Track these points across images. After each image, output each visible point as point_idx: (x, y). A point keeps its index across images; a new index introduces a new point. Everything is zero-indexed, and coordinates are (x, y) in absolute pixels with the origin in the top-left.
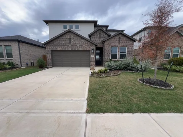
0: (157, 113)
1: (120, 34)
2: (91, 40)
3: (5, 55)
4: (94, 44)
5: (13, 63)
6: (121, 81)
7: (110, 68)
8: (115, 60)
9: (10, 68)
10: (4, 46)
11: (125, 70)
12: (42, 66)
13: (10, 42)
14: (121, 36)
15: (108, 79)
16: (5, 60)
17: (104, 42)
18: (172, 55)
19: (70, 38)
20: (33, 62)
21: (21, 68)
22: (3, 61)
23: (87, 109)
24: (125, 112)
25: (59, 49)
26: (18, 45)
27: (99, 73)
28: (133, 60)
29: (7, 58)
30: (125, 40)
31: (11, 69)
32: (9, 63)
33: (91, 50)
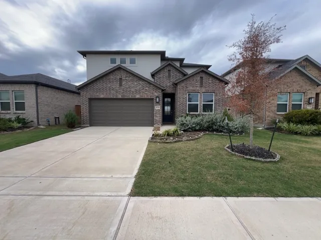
0: (238, 196)
1: (203, 71)
2: (155, 81)
3: (13, 106)
4: (160, 89)
5: (24, 119)
6: (197, 149)
7: (185, 127)
8: (195, 114)
9: (19, 128)
10: (12, 91)
11: (209, 131)
12: (72, 123)
13: (22, 85)
14: (203, 75)
15: (177, 145)
16: (12, 114)
17: (176, 84)
18: (291, 106)
19: (121, 79)
20: (58, 118)
21: (37, 128)
22: (8, 117)
23: (132, 191)
24: (189, 195)
25: (102, 96)
26: (35, 90)
27: (165, 135)
28: (222, 114)
29: (15, 111)
30: (210, 81)
31: (21, 130)
32: (18, 120)
33: (155, 99)
